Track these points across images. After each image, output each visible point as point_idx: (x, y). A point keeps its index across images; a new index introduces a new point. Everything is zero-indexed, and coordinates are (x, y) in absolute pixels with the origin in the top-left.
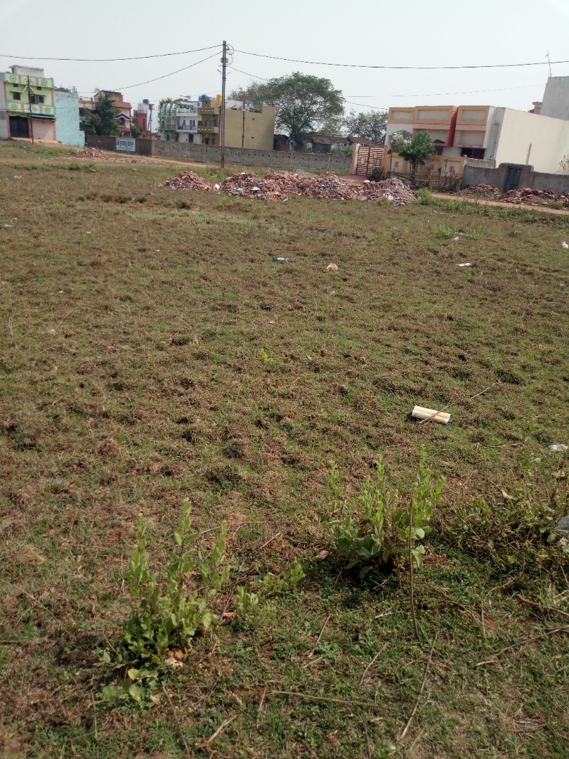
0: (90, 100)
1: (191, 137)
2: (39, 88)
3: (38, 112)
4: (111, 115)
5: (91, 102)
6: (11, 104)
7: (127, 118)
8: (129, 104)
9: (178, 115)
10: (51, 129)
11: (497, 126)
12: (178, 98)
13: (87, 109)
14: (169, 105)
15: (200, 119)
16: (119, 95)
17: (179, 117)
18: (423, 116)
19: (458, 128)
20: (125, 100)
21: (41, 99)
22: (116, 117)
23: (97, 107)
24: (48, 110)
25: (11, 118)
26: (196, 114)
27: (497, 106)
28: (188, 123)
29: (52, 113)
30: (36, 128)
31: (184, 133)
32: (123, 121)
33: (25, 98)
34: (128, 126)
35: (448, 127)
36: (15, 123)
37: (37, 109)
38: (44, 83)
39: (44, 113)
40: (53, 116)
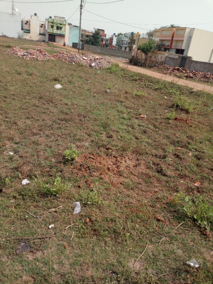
0: (92, 32)
1: (126, 48)
2: (61, 24)
3: (59, 33)
4: (98, 38)
5: (92, 33)
6: (50, 29)
7: (104, 39)
8: (106, 34)
9: (123, 39)
10: (63, 40)
11: (190, 38)
12: (125, 33)
13: (90, 35)
14: (120, 35)
15: (129, 41)
16: (103, 31)
17: (123, 40)
18: (164, 33)
19: (174, 39)
20: (105, 33)
21: (61, 28)
22: (100, 39)
23: (93, 35)
24: (63, 32)
25: (49, 35)
26: (128, 39)
27: (192, 28)
28: (125, 43)
29: (64, 34)
30: (57, 39)
31: (124, 46)
32: (102, 40)
33: (55, 28)
34: (104, 42)
35: (170, 39)
36: (50, 36)
37: (59, 32)
38: (63, 22)
39: (61, 33)
40: (64, 35)
